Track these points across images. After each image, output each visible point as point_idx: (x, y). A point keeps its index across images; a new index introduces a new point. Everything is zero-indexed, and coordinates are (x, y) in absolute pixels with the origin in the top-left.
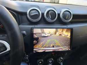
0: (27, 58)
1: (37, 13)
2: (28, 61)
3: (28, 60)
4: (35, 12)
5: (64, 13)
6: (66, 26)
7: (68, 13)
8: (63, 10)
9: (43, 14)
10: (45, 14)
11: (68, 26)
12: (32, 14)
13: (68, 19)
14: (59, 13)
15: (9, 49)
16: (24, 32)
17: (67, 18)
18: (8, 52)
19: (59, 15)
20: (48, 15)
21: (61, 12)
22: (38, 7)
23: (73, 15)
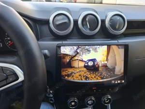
0: (51, 96)
1: (66, 20)
2: (53, 101)
3: (53, 99)
4: (63, 19)
5: (112, 18)
6: (116, 41)
7: (118, 18)
8: (110, 14)
9: (76, 22)
10: (80, 22)
11: (119, 41)
12: (58, 23)
13: (119, 29)
14: (104, 18)
15: (21, 78)
16: (46, 52)
17: (117, 27)
18: (21, 84)
19: (103, 21)
20: (84, 23)
21: (106, 17)
23: (128, 22)
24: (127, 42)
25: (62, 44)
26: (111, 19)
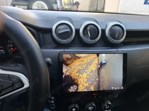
0: (53, 102)
1: (68, 30)
2: (54, 107)
3: (54, 105)
4: (65, 28)
6: (116, 50)
7: (118, 28)
8: (111, 24)
9: (77, 31)
11: (119, 50)
12: (60, 32)
13: (118, 38)
14: (104, 28)
16: (49, 60)
17: (116, 36)
19: (103, 31)
20: (85, 32)
21: (106, 27)
22: (70, 19)
23: (126, 31)
24: (126, 51)
25: (64, 52)
26: (111, 29)
